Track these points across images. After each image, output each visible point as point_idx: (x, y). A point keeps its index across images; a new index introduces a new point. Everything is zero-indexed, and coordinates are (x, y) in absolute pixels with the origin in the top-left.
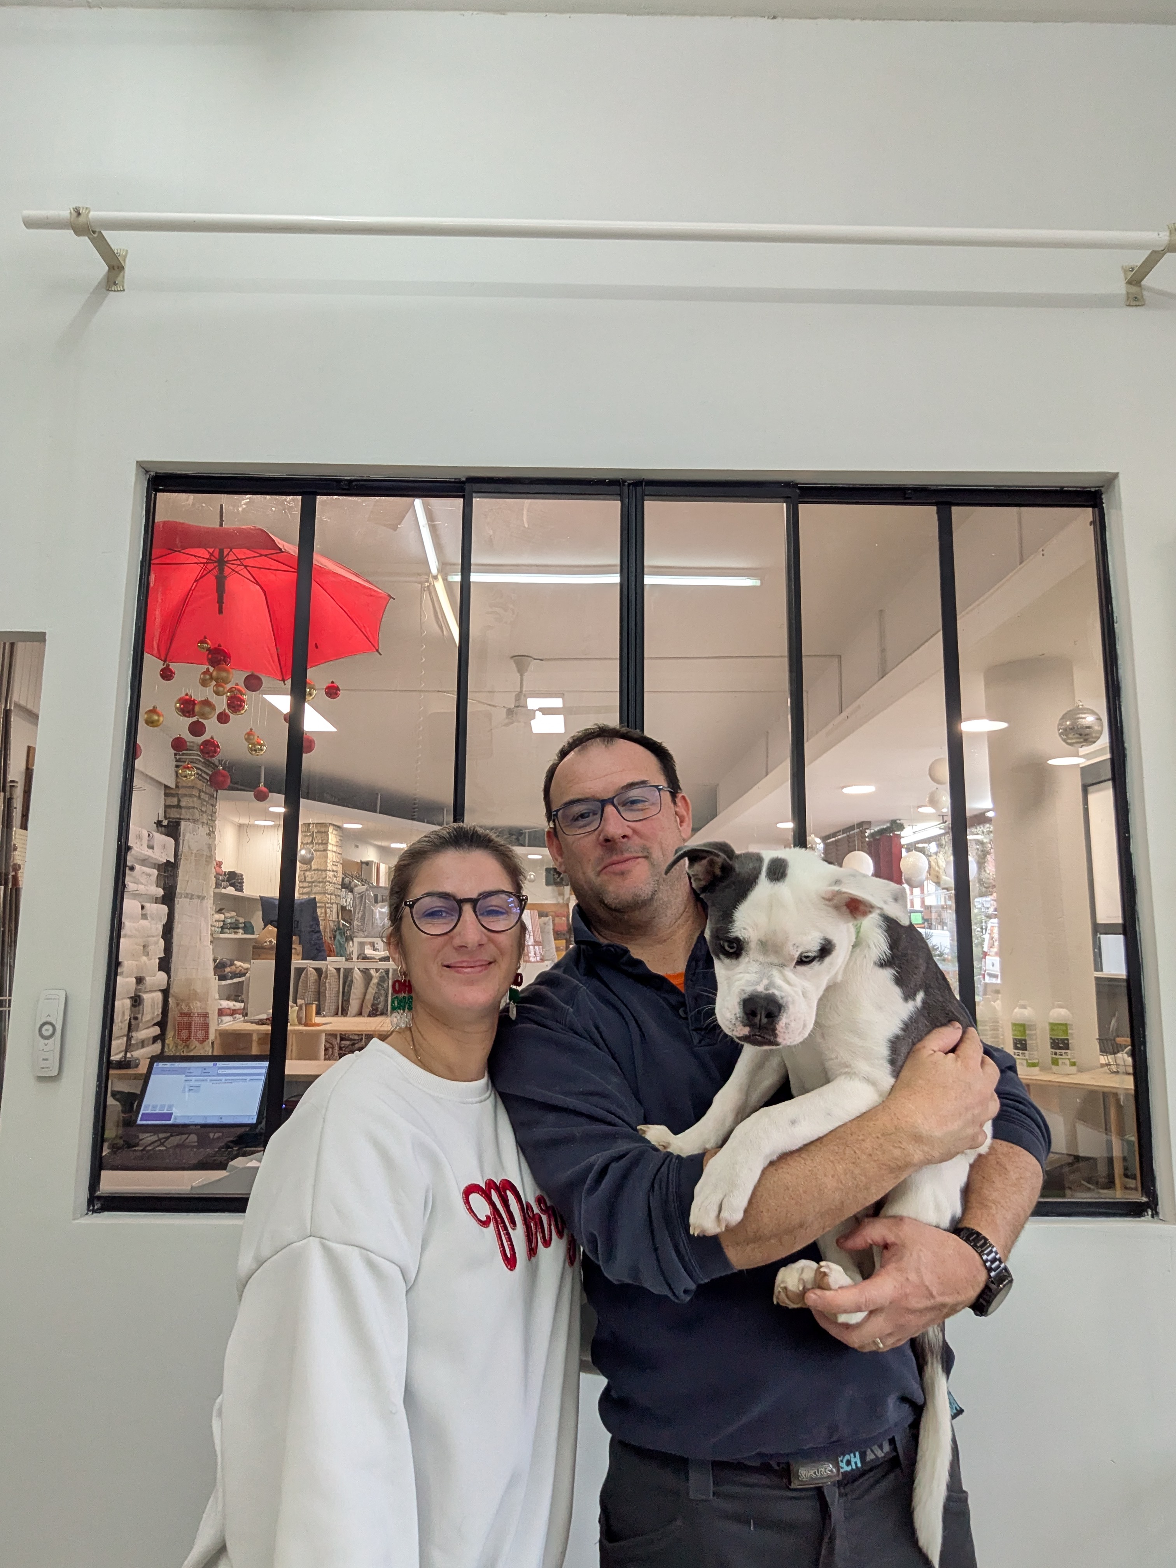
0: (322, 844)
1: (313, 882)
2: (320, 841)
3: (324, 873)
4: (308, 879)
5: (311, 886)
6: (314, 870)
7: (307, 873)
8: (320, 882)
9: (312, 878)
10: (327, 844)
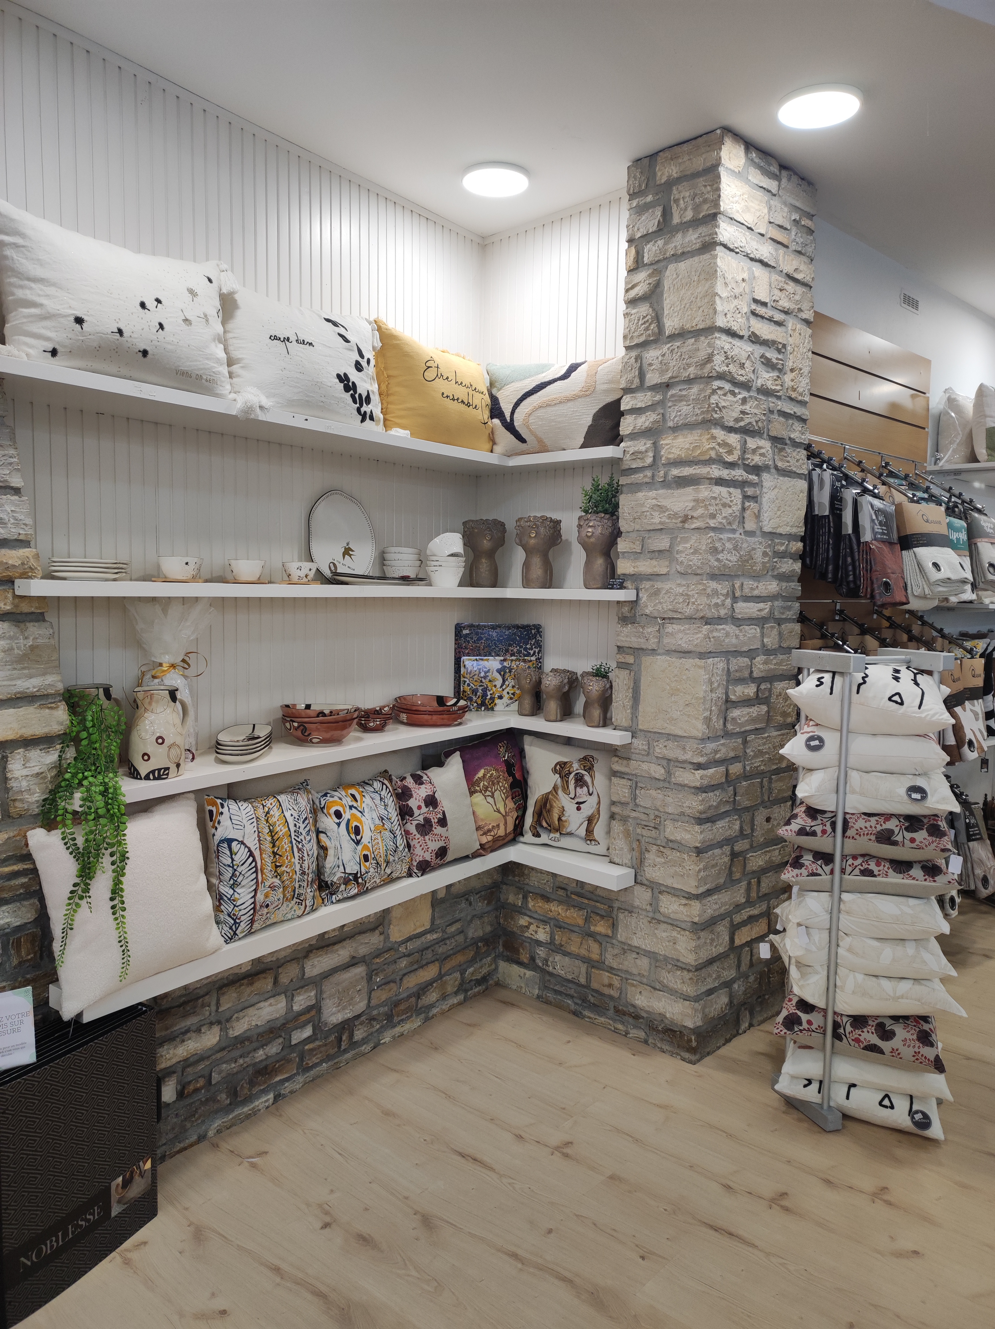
0: (695, 223)
1: (668, 386)
2: (689, 215)
3: (703, 341)
4: (652, 378)
5: (662, 403)
6: (672, 337)
7: (652, 355)
8: (689, 381)
9: (662, 372)
10: (713, 217)
